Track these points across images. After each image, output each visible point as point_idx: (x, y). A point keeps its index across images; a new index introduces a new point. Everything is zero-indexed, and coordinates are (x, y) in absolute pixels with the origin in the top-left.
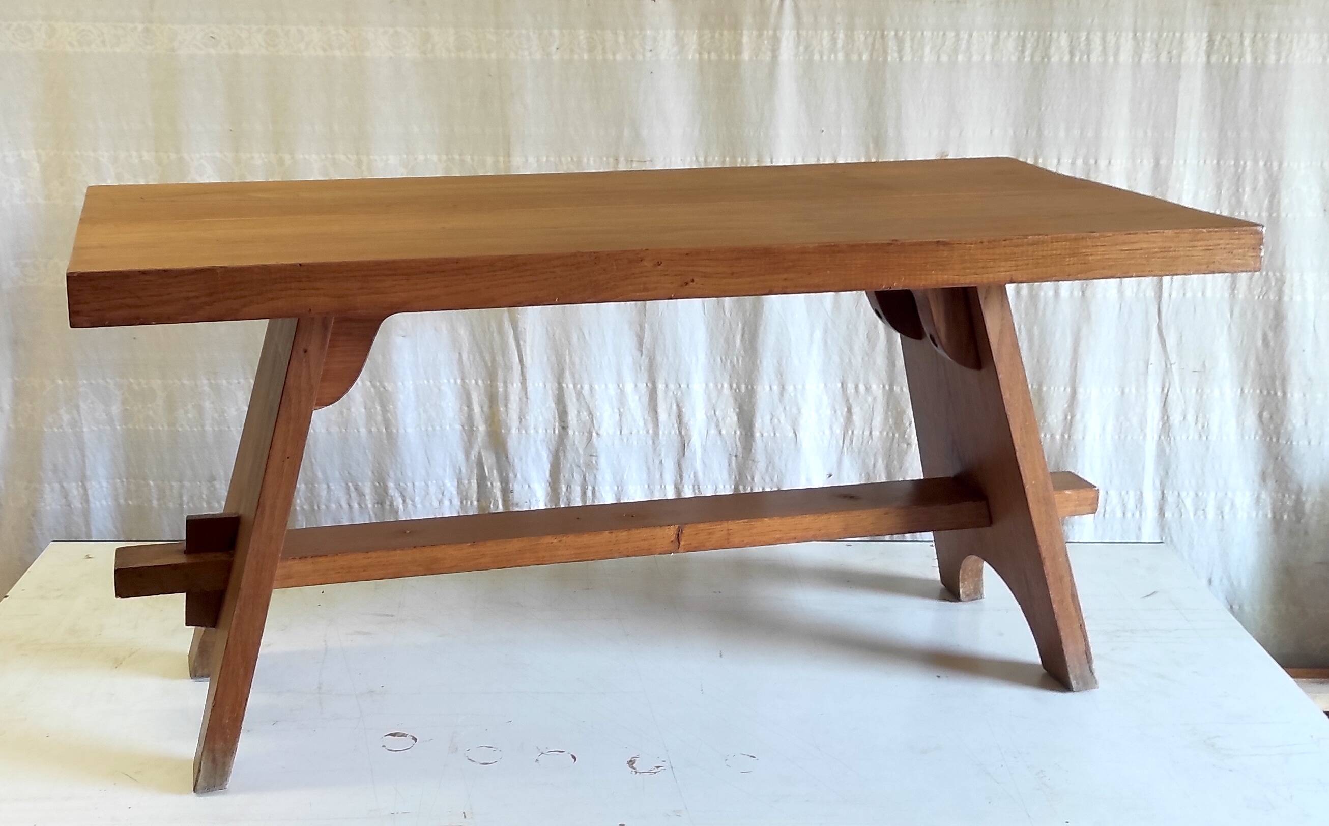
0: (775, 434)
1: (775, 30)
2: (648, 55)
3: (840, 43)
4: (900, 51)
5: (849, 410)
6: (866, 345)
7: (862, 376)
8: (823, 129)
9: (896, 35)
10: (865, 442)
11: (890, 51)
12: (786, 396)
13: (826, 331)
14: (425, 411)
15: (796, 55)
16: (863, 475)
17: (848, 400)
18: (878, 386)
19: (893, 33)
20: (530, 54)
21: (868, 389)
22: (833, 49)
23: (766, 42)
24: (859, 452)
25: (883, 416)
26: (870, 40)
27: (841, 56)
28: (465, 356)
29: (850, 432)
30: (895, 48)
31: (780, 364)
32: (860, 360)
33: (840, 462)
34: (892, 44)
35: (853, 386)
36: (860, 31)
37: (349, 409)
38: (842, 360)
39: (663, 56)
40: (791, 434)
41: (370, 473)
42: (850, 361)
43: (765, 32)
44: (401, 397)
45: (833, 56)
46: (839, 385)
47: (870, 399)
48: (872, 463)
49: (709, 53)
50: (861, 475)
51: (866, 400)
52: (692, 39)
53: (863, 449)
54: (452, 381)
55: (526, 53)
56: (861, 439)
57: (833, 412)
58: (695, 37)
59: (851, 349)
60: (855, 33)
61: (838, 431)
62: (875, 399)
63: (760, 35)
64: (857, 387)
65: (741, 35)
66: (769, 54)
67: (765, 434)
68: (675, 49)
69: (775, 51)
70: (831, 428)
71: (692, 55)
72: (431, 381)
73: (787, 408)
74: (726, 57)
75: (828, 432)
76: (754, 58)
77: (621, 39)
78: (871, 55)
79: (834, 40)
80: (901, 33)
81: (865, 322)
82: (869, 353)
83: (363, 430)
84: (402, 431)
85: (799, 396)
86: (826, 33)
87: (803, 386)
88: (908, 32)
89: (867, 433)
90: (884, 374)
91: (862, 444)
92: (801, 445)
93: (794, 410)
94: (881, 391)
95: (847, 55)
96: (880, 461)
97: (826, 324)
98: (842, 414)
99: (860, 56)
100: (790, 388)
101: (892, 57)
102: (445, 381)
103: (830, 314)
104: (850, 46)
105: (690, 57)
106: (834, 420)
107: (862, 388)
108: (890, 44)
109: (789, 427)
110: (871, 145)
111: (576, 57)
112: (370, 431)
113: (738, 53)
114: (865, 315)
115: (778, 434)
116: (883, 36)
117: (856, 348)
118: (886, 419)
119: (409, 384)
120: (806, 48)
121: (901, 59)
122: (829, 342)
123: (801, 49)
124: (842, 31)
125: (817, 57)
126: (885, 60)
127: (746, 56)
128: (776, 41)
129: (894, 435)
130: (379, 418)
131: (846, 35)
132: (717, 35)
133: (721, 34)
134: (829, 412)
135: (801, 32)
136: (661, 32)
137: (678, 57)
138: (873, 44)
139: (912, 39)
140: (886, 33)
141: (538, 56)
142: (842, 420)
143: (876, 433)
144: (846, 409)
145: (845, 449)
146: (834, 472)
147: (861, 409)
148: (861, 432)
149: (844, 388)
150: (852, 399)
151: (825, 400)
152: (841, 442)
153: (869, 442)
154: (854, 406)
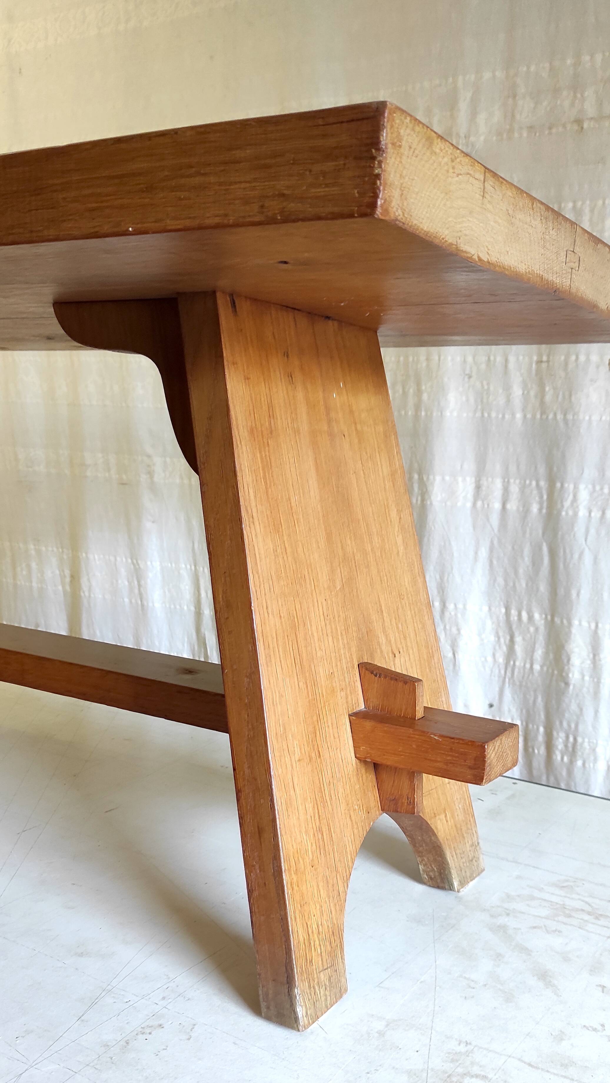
5: (512, 639)
6: (530, 568)
7: (525, 603)
10: (526, 676)
12: (447, 614)
13: (491, 549)
14: (169, 591)
16: (524, 711)
17: (511, 627)
18: (541, 615)
21: (531, 618)
24: (521, 686)
25: (544, 650)
28: (196, 545)
29: (512, 663)
31: (442, 578)
32: (524, 585)
33: (501, 694)
35: (517, 613)
37: (117, 581)
38: (506, 581)
40: (451, 654)
41: (132, 638)
42: (514, 584)
44: (150, 575)
46: (503, 610)
47: (532, 629)
48: (532, 699)
50: (522, 711)
51: (528, 629)
53: (524, 683)
54: (188, 567)
56: (522, 671)
57: (497, 639)
59: (516, 572)
61: (501, 660)
62: (537, 629)
64: (520, 614)
70: (494, 655)
72: (173, 565)
73: (448, 627)
75: (490, 659)
81: (531, 543)
82: (532, 579)
83: (126, 600)
84: (150, 604)
85: (459, 615)
87: (465, 605)
89: (528, 666)
90: (546, 603)
91: (523, 677)
92: (459, 667)
93: (454, 630)
94: (543, 622)
96: (540, 699)
97: (492, 543)
98: (505, 642)
100: (451, 606)
102: (183, 566)
103: (496, 530)
106: (497, 648)
107: (524, 615)
109: (449, 647)
112: (131, 602)
114: (531, 534)
117: (521, 571)
118: (546, 654)
119: (157, 564)
122: (495, 562)
129: (554, 672)
130: (136, 591)
134: (492, 638)
142: (505, 648)
143: (537, 667)
144: (508, 638)
145: (507, 680)
146: (495, 704)
147: (524, 639)
148: (522, 664)
149: (508, 614)
150: (514, 627)
151: (489, 625)
152: (503, 672)
153: (529, 675)
154: (517, 634)
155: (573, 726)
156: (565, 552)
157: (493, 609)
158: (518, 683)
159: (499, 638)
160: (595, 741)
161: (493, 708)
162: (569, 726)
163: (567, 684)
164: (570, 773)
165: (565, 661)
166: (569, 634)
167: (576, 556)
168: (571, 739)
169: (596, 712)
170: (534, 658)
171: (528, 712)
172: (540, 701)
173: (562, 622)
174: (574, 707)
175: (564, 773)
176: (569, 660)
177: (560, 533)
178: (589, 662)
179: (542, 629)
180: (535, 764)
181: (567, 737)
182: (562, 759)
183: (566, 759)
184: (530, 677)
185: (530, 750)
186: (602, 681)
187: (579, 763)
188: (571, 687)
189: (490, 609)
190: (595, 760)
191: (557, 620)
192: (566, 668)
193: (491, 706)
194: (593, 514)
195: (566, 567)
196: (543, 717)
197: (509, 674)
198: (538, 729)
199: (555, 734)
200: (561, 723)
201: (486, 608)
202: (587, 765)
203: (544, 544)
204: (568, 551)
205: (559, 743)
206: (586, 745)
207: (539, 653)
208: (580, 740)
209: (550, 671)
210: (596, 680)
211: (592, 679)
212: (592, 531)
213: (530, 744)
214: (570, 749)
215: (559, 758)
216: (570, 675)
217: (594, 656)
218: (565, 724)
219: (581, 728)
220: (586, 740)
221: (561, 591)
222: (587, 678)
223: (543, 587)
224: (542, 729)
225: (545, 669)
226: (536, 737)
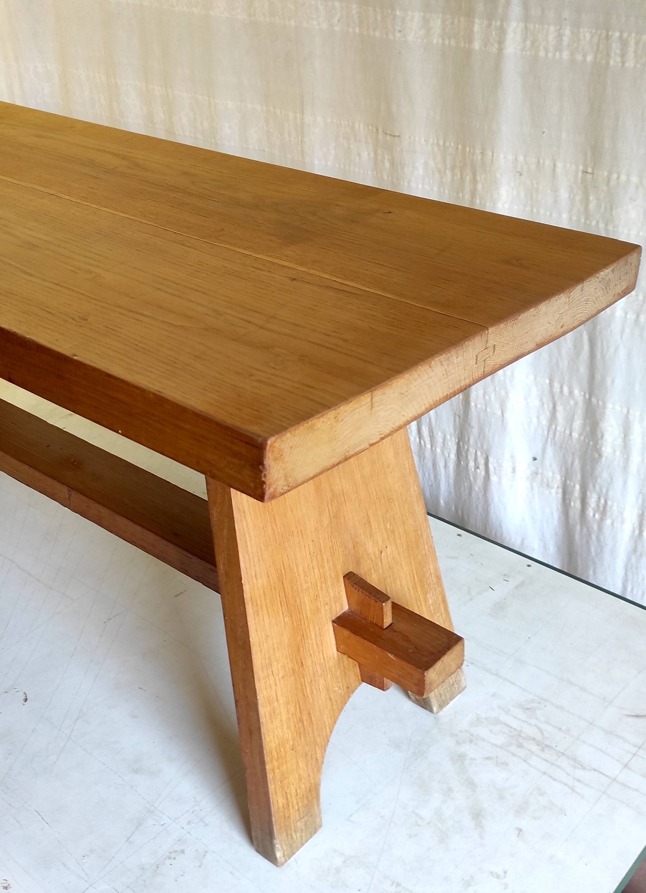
0: (486, 408)
1: (502, 21)
2: (398, 35)
3: (566, 40)
4: (623, 55)
5: (554, 407)
7: (566, 379)
8: (544, 130)
9: (621, 37)
10: (565, 440)
11: (612, 54)
12: (497, 378)
15: (523, 49)
16: (563, 469)
17: (553, 398)
18: (579, 392)
19: (617, 34)
20: (319, 24)
21: (571, 393)
22: (558, 48)
23: (494, 32)
24: (561, 447)
25: (582, 421)
26: (595, 40)
27: (566, 55)
29: (554, 427)
30: (618, 52)
33: (544, 451)
34: (616, 47)
35: (559, 386)
36: (586, 30)
38: (550, 357)
39: (410, 38)
40: (499, 413)
42: (557, 361)
43: (494, 22)
45: (558, 54)
46: (547, 381)
47: (572, 402)
48: (570, 460)
49: (450, 39)
50: (561, 468)
51: (568, 401)
52: (437, 24)
53: (564, 446)
55: (315, 23)
56: (562, 436)
57: (541, 404)
58: (439, 22)
59: (559, 351)
60: (581, 30)
61: (544, 422)
62: (576, 403)
63: (489, 26)
64: (561, 388)
65: (473, 22)
66: (496, 46)
67: (479, 406)
68: (423, 32)
69: (501, 43)
70: (538, 417)
71: (436, 40)
73: (497, 389)
74: (462, 44)
75: (535, 420)
76: (484, 49)
77: (379, 18)
78: (595, 58)
79: (560, 36)
80: (625, 35)
82: (573, 360)
85: (508, 381)
86: (552, 28)
88: (633, 35)
89: (568, 432)
90: (585, 384)
91: (563, 441)
92: (507, 424)
93: (503, 393)
94: (582, 398)
95: (572, 54)
98: (548, 408)
99: (585, 56)
101: (615, 61)
104: (575, 45)
105: (435, 41)
106: (541, 412)
107: (566, 389)
108: (614, 45)
109: (498, 406)
110: (589, 154)
111: (351, 30)
113: (471, 42)
115: (488, 409)
116: (607, 37)
117: (563, 351)
118: (584, 425)
120: (533, 43)
121: (623, 63)
123: (528, 43)
124: (568, 28)
125: (542, 54)
126: (608, 64)
127: (477, 45)
128: (502, 31)
129: (589, 442)
131: (572, 33)
132: (456, 21)
133: (459, 21)
134: (537, 403)
135: (528, 25)
136: (410, 13)
137: (425, 41)
138: (598, 45)
139: (637, 43)
140: (610, 33)
141: (324, 26)
142: (547, 414)
143: (575, 435)
144: (552, 405)
145: (549, 440)
146: (538, 458)
147: (565, 409)
148: (563, 430)
149: (551, 384)
150: (557, 397)
151: (534, 392)
152: (546, 433)
153: (568, 441)
154: (558, 404)
155: (604, 491)
156: (602, 345)
157: (539, 379)
158: (558, 445)
159: (543, 404)
160: (623, 506)
161: (536, 461)
162: (601, 490)
163: (600, 456)
164: (600, 528)
165: (599, 436)
166: (603, 414)
167: (612, 350)
168: (602, 501)
169: (625, 483)
170: (573, 426)
171: (567, 470)
172: (577, 463)
173: (598, 403)
174: (605, 475)
175: (595, 527)
176: (602, 436)
177: (598, 327)
178: (620, 440)
179: (581, 404)
180: (571, 514)
181: (599, 499)
182: (594, 515)
183: (597, 516)
184: (569, 442)
185: (568, 501)
186: (631, 458)
187: (608, 522)
188: (604, 459)
189: (535, 378)
190: (622, 522)
191: (594, 400)
192: (600, 442)
193: (535, 459)
194: (628, 316)
195: (603, 357)
196: (579, 476)
197: (551, 435)
198: (574, 487)
199: (588, 493)
200: (594, 486)
201: (532, 377)
202: (615, 525)
203: (585, 332)
204: (605, 344)
205: (592, 501)
206: (615, 508)
207: (578, 423)
208: (609, 503)
209: (587, 441)
210: (625, 456)
211: (622, 455)
212: (627, 331)
213: (567, 497)
214: (602, 509)
215: (591, 514)
216: (603, 449)
217: (625, 436)
218: (597, 488)
219: (611, 493)
220: (615, 504)
221: (598, 378)
222: (618, 453)
223: (583, 369)
224: (578, 487)
225: (582, 438)
226: (572, 493)
